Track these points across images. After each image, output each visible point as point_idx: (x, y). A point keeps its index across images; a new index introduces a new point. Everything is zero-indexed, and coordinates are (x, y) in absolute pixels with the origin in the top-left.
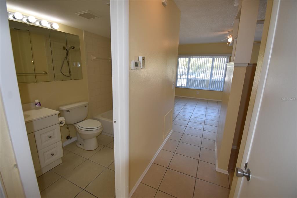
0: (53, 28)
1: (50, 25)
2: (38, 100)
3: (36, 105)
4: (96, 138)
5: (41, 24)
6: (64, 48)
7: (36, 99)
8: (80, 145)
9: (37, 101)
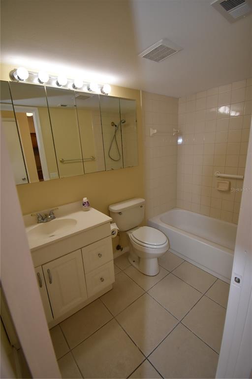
0: (104, 93)
1: (100, 89)
2: (86, 198)
3: (84, 205)
4: (156, 259)
5: (89, 89)
6: (113, 124)
7: (84, 197)
8: (134, 261)
9: (85, 200)
